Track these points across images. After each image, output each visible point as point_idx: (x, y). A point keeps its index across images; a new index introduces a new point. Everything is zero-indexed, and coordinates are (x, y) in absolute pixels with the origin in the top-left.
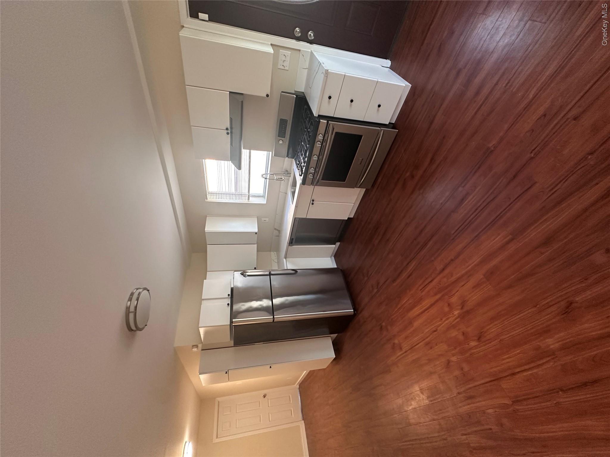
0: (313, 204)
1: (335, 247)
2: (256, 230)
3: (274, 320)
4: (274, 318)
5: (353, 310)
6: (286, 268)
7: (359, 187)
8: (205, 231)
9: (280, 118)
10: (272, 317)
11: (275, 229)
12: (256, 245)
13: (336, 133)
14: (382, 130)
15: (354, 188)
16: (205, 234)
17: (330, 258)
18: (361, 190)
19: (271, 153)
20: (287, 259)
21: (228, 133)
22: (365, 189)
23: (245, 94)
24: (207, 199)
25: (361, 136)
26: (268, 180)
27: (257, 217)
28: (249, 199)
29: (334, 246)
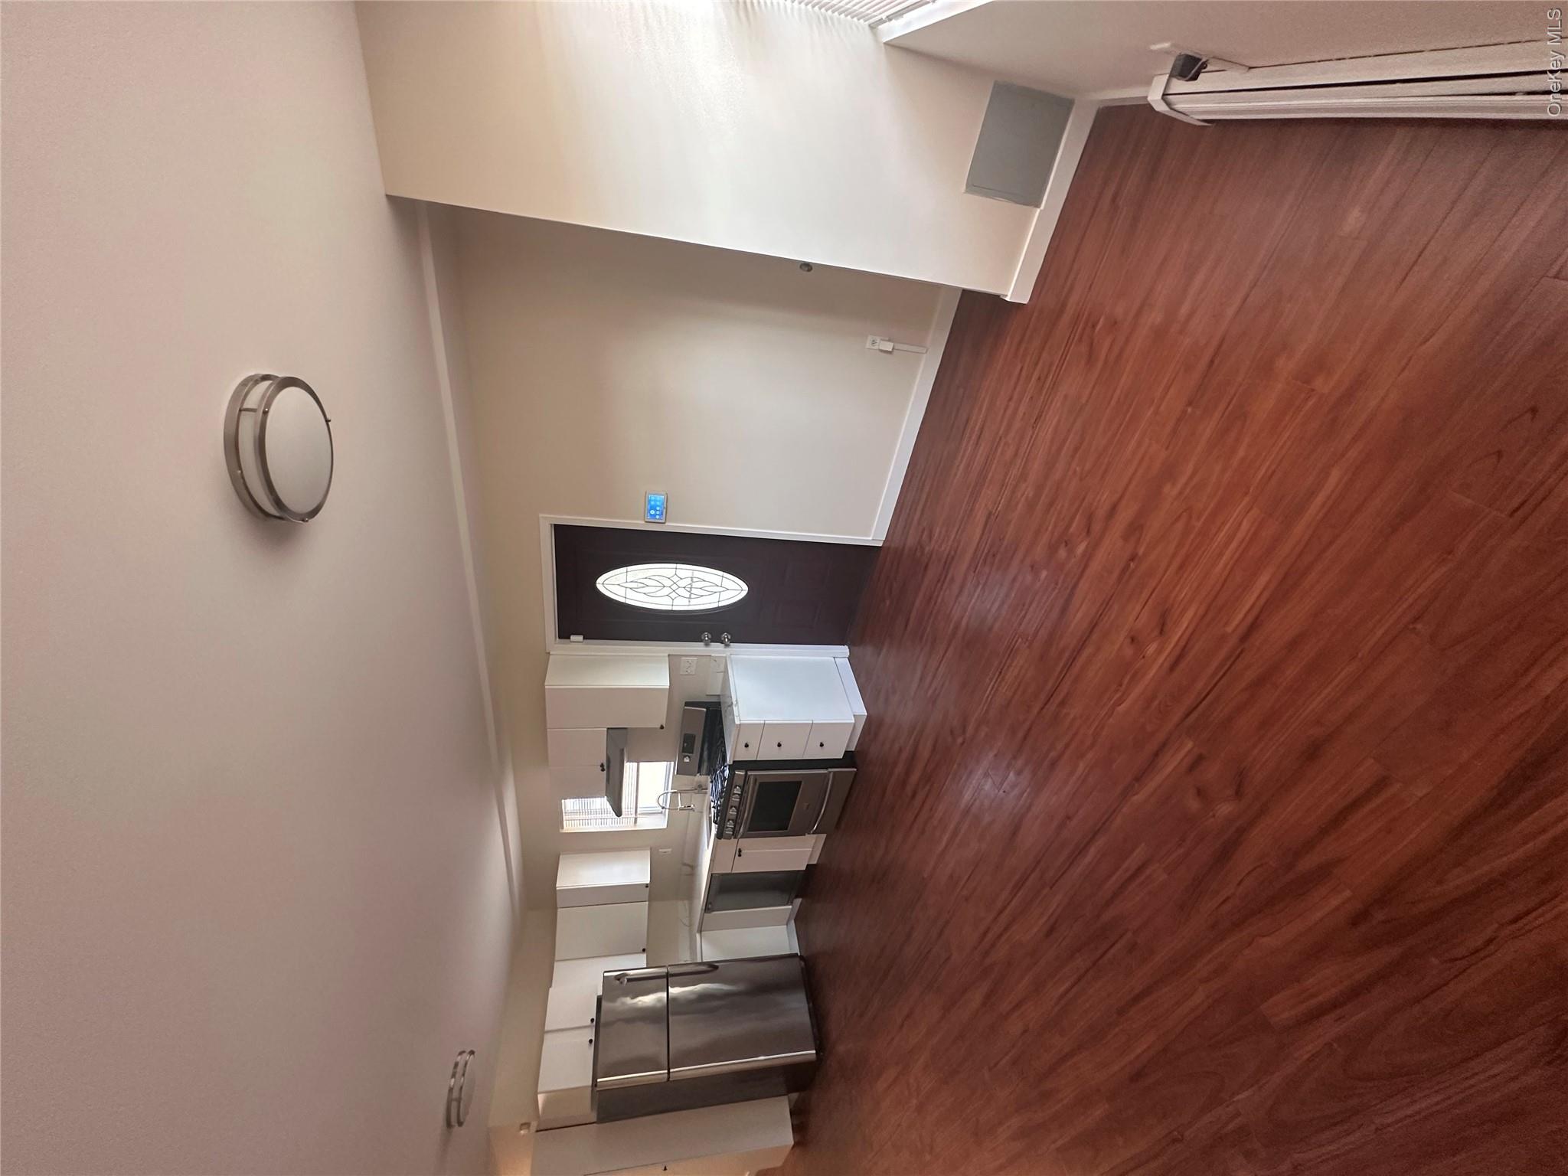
0: (740, 855)
1: (792, 909)
2: (647, 881)
3: (669, 1078)
4: (669, 1073)
5: (814, 1052)
6: (699, 961)
7: (813, 833)
8: (555, 888)
9: (683, 733)
10: (666, 1071)
11: (685, 864)
12: (647, 903)
13: (761, 784)
14: (830, 772)
15: (804, 835)
16: (556, 894)
17: (785, 926)
18: (817, 837)
19: (673, 763)
20: (703, 933)
21: (603, 770)
22: (825, 835)
23: (632, 729)
24: (563, 828)
25: (801, 782)
26: (667, 810)
27: (651, 849)
28: (636, 822)
29: (790, 907)
